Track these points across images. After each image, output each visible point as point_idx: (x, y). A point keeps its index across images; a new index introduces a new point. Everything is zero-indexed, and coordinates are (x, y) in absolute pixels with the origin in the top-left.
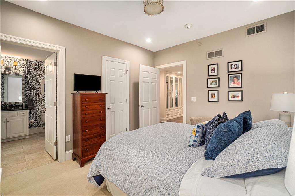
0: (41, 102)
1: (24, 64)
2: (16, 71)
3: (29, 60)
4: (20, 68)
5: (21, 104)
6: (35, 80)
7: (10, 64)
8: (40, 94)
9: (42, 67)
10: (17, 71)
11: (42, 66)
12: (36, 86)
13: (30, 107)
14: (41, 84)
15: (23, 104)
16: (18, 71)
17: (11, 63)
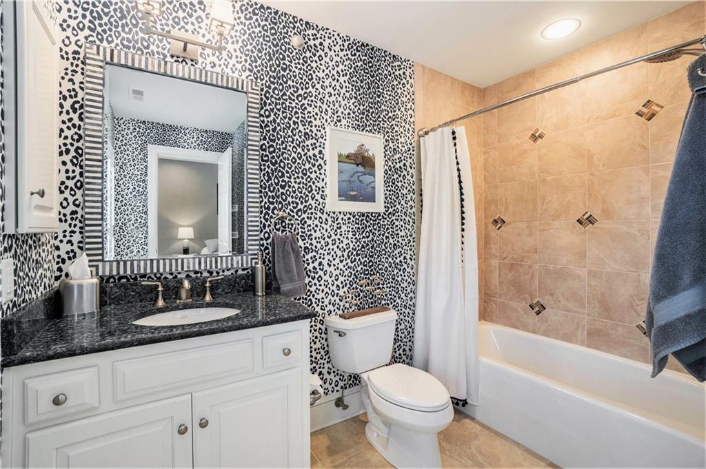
0: (327, 257)
1: (257, 30)
2: (217, 69)
3: (276, 13)
4: (238, 53)
5: (240, 272)
6: (301, 128)
7: (193, 20)
8: (322, 211)
9: (327, 59)
10: (226, 70)
11: (330, 53)
12: (308, 166)
13: (290, 291)
14: (326, 152)
15: (254, 269)
16: (228, 71)
17: (195, 15)
